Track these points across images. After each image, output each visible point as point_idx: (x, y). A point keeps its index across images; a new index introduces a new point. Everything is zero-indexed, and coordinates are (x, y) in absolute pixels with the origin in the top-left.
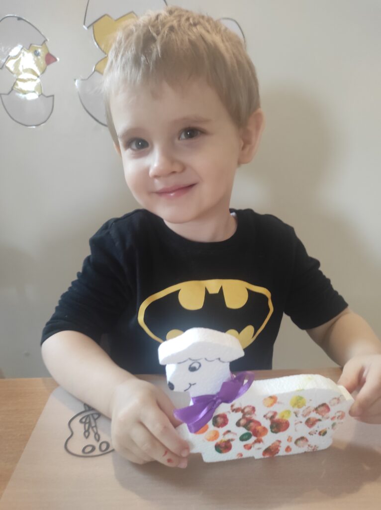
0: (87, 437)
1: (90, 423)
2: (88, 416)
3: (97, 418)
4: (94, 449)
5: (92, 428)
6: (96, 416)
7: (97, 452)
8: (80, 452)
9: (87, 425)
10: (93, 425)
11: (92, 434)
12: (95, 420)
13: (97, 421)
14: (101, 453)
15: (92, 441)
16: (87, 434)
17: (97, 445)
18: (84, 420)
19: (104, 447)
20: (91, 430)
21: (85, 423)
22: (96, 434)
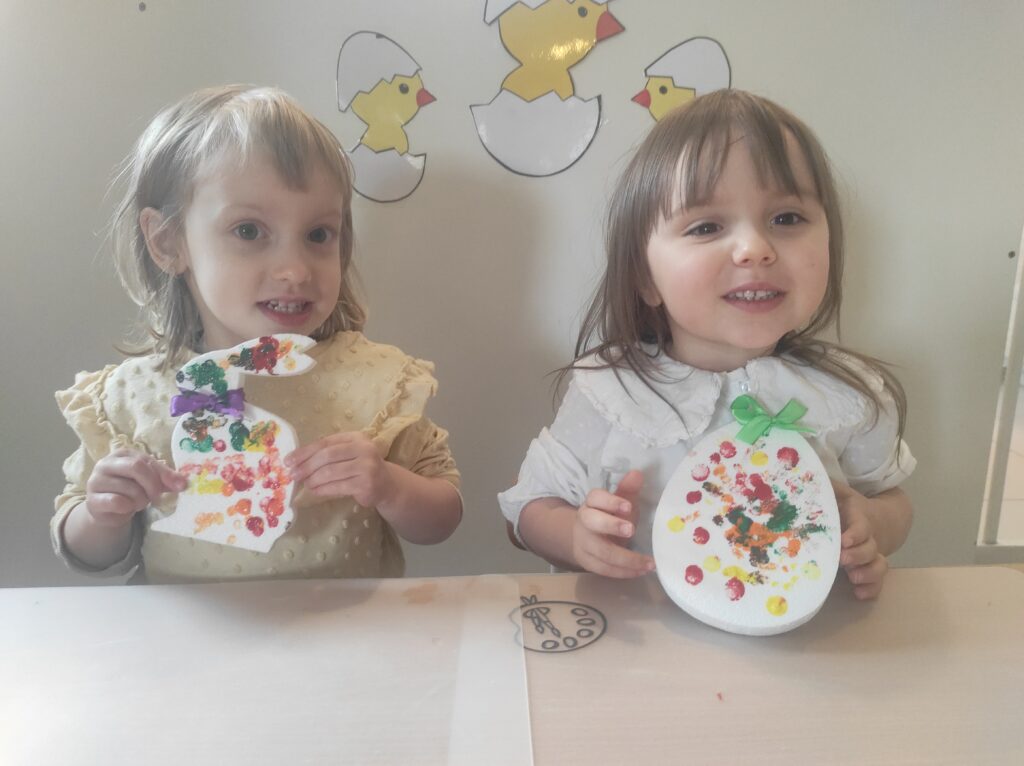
0: (542, 632)
1: (538, 617)
2: (533, 610)
3: (547, 613)
4: (556, 645)
5: (545, 622)
6: (544, 611)
7: (562, 647)
8: (541, 649)
9: (536, 620)
10: (545, 619)
11: (548, 631)
12: (544, 614)
13: (548, 615)
14: (566, 649)
15: (548, 635)
16: (540, 629)
17: (560, 641)
18: (529, 614)
19: (570, 643)
20: (543, 625)
21: (532, 617)
22: (553, 629)
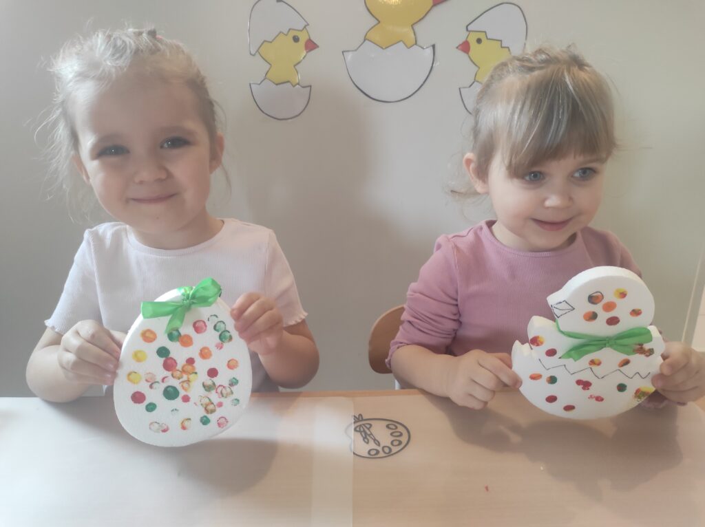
1: (364, 431)
2: (360, 426)
4: (378, 452)
6: (368, 426)
7: (381, 454)
8: (367, 455)
9: (363, 434)
10: (369, 433)
11: (371, 442)
13: (371, 429)
14: (384, 455)
15: (372, 445)
16: (366, 440)
17: (380, 449)
18: (358, 429)
19: (387, 450)
20: (368, 437)
21: (360, 431)
22: (375, 440)
